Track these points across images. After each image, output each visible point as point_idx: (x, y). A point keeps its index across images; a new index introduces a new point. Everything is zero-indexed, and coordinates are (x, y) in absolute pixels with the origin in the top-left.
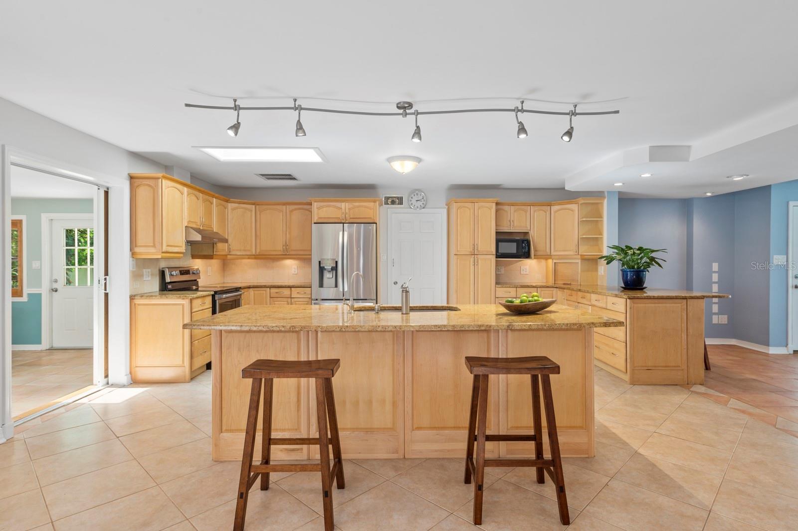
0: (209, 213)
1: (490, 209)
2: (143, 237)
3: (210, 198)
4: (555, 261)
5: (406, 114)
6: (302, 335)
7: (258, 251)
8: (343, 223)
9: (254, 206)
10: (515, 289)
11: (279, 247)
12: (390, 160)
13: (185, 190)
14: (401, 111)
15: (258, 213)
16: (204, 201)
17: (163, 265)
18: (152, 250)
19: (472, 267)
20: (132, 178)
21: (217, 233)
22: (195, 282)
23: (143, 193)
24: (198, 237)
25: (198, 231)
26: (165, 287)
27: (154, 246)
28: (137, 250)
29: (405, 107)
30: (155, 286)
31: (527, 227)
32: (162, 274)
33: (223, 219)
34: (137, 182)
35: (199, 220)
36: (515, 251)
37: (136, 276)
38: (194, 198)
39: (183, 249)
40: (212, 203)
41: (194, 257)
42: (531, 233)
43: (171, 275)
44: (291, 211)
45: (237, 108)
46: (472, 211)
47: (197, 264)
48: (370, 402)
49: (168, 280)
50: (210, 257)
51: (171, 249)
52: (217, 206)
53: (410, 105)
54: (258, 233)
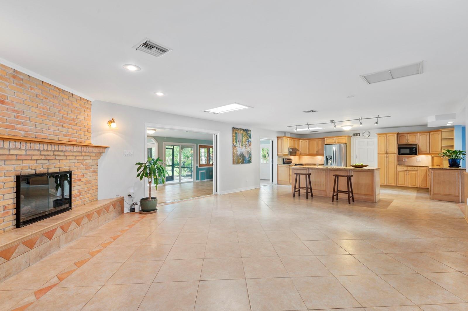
0: (295, 143)
1: (394, 136)
2: (280, 151)
3: (295, 139)
4: (433, 156)
5: (332, 123)
6: (308, 170)
7: (309, 153)
8: (334, 144)
9: (307, 140)
10: (406, 167)
11: (315, 152)
12: (342, 126)
13: (288, 138)
14: (331, 122)
15: (309, 142)
16: (293, 140)
17: (284, 157)
18: (281, 154)
19: (386, 159)
20: (277, 137)
21: (297, 149)
22: (291, 162)
23: (280, 141)
24: (291, 150)
25: (291, 149)
26: (284, 163)
27: (282, 153)
28: (278, 154)
29: (332, 121)
30: (282, 163)
31: (416, 142)
32: (283, 159)
33: (299, 145)
34: (278, 138)
35: (292, 146)
36: (409, 152)
37: (278, 160)
38: (291, 141)
39: (288, 154)
40: (295, 141)
41: (291, 155)
42: (419, 144)
43: (285, 160)
44: (319, 141)
45: (296, 126)
46: (385, 137)
47: (292, 157)
48: (321, 185)
49: (285, 161)
50: (295, 155)
51: (285, 154)
52: (297, 141)
53: (333, 121)
54: (309, 148)
